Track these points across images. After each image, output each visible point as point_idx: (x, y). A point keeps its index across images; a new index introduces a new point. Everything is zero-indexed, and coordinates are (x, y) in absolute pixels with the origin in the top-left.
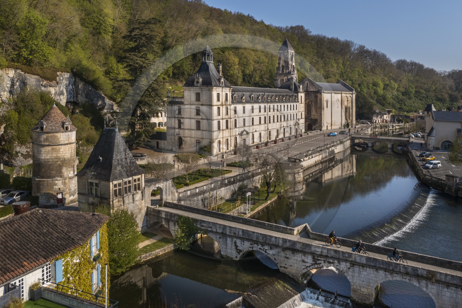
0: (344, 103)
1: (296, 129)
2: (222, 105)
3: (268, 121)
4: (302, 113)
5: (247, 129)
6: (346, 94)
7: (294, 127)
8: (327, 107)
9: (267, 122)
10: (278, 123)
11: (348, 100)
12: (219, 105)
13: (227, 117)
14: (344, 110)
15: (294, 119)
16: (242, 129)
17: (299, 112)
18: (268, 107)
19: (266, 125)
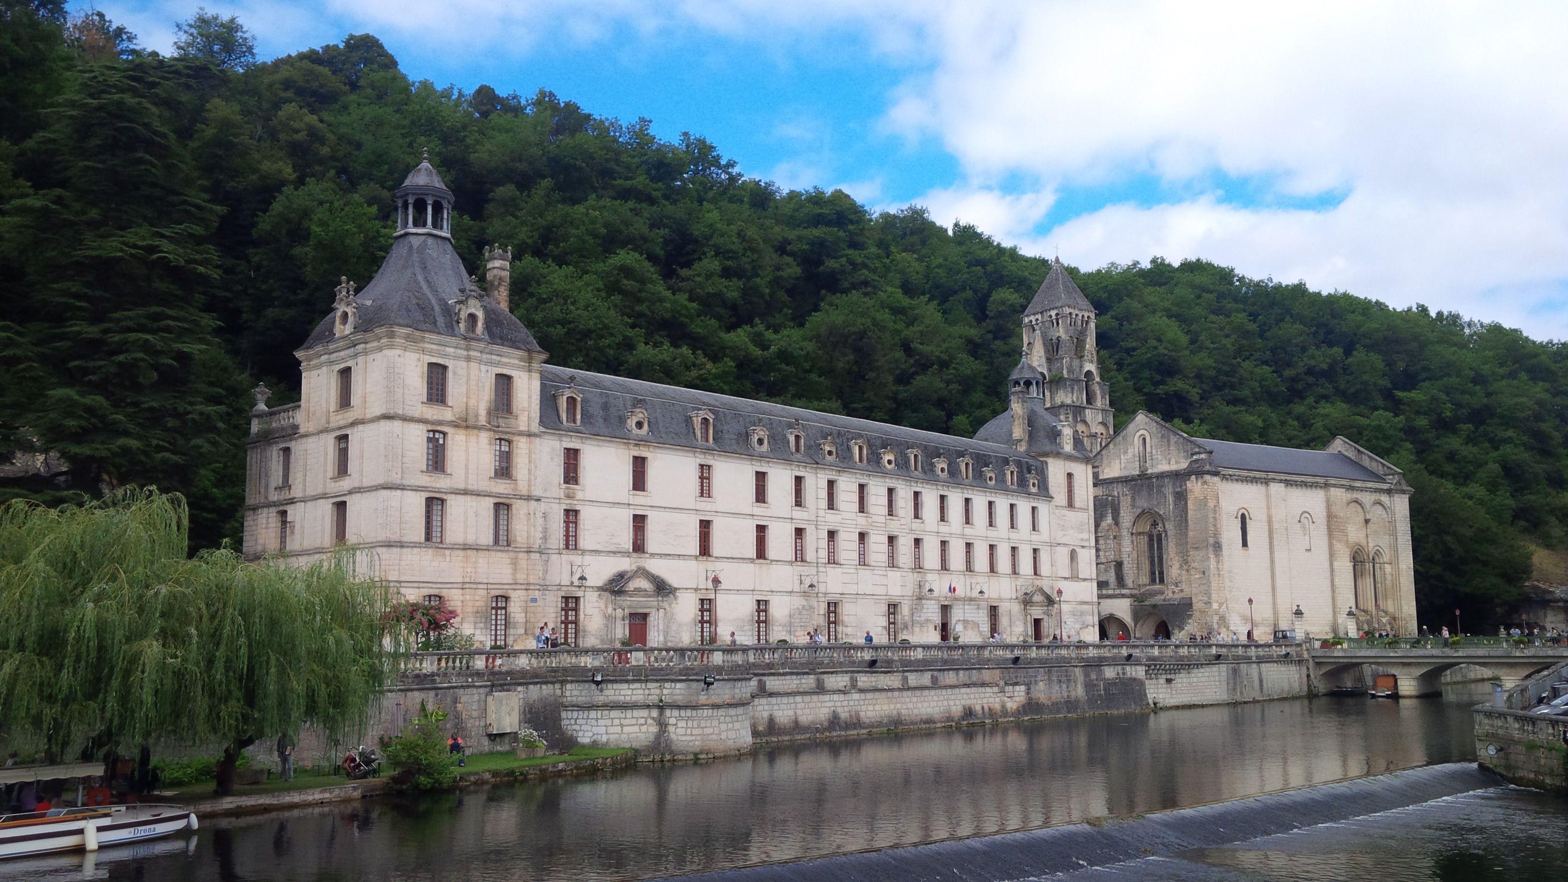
0: (1344, 532)
1: (1037, 623)
2: (465, 424)
3: (823, 554)
4: (1073, 555)
5: (656, 567)
6: (1351, 488)
7: (1016, 608)
8: (1245, 544)
9: (810, 556)
10: (893, 574)
11: (1367, 521)
12: (441, 423)
13: (502, 487)
14: (1345, 566)
15: (1015, 572)
16: (625, 564)
17: (1053, 545)
18: (824, 484)
19: (804, 570)
